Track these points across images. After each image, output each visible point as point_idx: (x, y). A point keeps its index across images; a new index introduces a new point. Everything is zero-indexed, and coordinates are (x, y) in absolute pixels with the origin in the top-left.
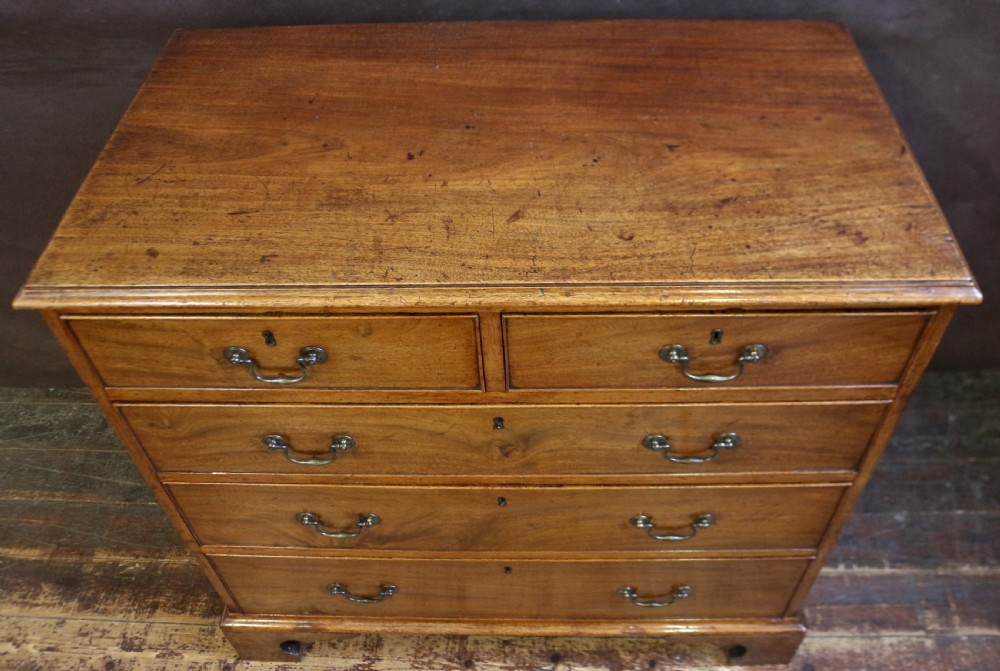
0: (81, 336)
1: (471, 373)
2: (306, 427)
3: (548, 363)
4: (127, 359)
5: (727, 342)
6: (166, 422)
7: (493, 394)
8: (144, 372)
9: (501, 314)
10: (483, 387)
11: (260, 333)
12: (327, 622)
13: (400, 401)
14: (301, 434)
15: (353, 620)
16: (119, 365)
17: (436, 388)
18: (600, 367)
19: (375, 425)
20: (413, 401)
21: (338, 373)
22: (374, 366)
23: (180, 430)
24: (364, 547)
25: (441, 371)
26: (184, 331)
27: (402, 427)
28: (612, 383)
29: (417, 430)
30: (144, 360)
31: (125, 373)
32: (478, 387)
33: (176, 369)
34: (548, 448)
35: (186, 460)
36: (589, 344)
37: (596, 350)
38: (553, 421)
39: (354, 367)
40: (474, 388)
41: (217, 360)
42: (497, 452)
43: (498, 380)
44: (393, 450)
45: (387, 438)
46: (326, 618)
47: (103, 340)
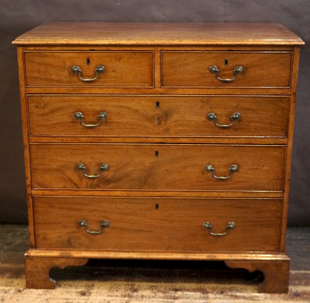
0: (26, 61)
1: (150, 78)
2: (91, 107)
3: (175, 74)
4: (39, 72)
5: (230, 65)
6: (42, 105)
7: (156, 89)
8: (42, 78)
9: (161, 51)
10: (153, 86)
11: (86, 59)
12: (74, 252)
13: (125, 93)
14: (89, 111)
15: (86, 251)
16: (35, 75)
17: (138, 86)
18: (191, 76)
19: (115, 106)
20: (130, 93)
21: (108, 78)
22: (120, 75)
23: (46, 109)
24: (100, 187)
25: (140, 78)
26: (62, 58)
27: (124, 107)
28: (195, 84)
29: (130, 109)
30: (44, 72)
31: (35, 78)
32: (152, 85)
33: (54, 77)
34: (174, 120)
35: (43, 128)
36: (187, 65)
37: (189, 67)
38: (176, 104)
39: (113, 75)
40: (151, 86)
41: (69, 72)
42: (156, 122)
43: (158, 82)
44: (120, 121)
45: (119, 114)
46: (74, 250)
47: (33, 62)
